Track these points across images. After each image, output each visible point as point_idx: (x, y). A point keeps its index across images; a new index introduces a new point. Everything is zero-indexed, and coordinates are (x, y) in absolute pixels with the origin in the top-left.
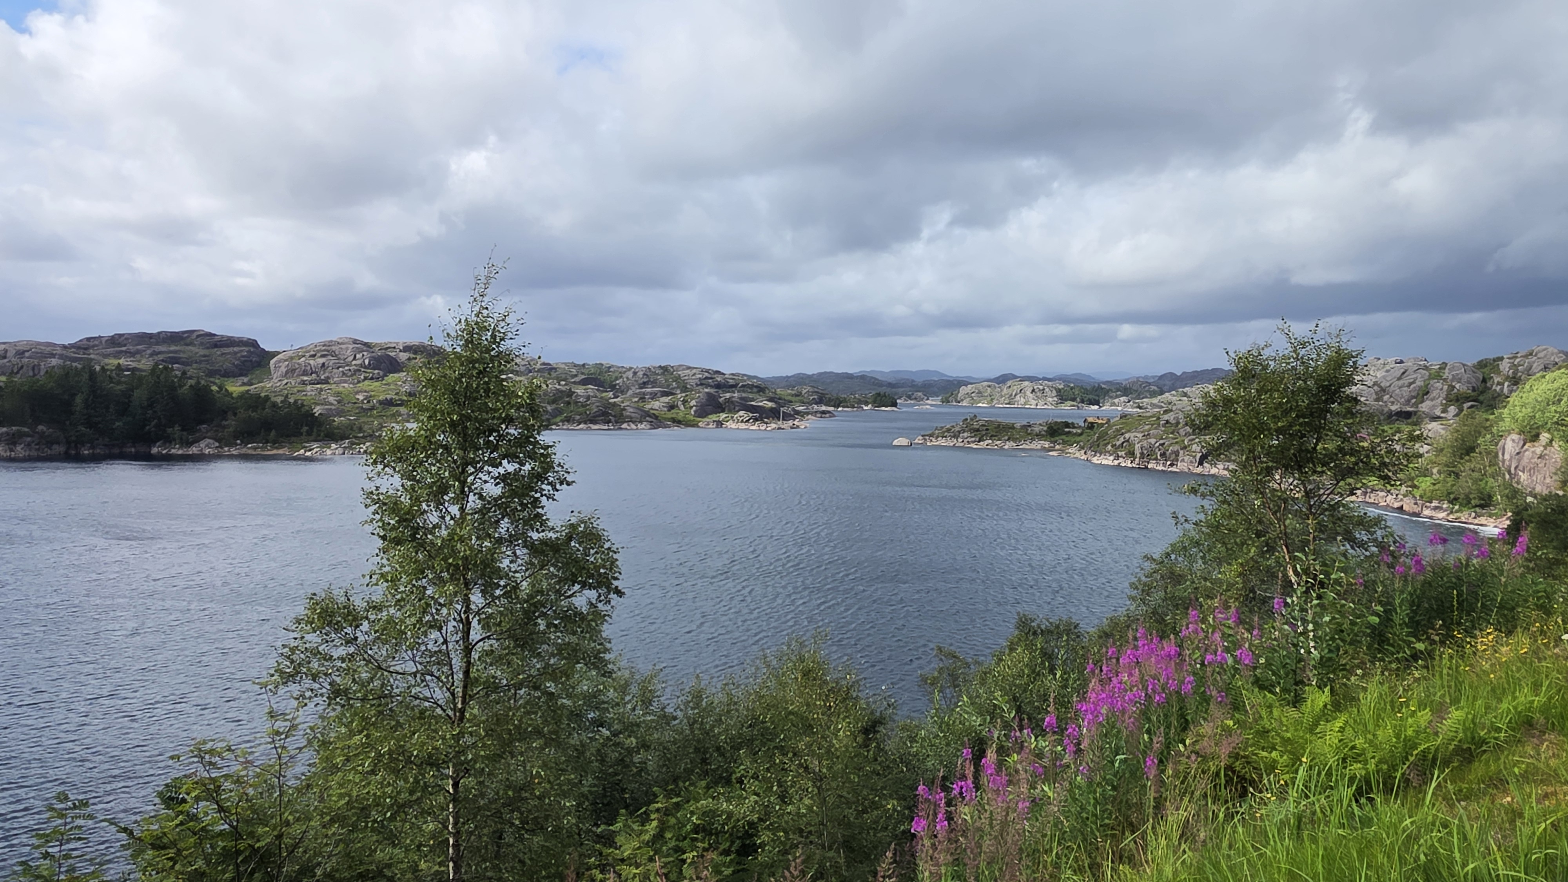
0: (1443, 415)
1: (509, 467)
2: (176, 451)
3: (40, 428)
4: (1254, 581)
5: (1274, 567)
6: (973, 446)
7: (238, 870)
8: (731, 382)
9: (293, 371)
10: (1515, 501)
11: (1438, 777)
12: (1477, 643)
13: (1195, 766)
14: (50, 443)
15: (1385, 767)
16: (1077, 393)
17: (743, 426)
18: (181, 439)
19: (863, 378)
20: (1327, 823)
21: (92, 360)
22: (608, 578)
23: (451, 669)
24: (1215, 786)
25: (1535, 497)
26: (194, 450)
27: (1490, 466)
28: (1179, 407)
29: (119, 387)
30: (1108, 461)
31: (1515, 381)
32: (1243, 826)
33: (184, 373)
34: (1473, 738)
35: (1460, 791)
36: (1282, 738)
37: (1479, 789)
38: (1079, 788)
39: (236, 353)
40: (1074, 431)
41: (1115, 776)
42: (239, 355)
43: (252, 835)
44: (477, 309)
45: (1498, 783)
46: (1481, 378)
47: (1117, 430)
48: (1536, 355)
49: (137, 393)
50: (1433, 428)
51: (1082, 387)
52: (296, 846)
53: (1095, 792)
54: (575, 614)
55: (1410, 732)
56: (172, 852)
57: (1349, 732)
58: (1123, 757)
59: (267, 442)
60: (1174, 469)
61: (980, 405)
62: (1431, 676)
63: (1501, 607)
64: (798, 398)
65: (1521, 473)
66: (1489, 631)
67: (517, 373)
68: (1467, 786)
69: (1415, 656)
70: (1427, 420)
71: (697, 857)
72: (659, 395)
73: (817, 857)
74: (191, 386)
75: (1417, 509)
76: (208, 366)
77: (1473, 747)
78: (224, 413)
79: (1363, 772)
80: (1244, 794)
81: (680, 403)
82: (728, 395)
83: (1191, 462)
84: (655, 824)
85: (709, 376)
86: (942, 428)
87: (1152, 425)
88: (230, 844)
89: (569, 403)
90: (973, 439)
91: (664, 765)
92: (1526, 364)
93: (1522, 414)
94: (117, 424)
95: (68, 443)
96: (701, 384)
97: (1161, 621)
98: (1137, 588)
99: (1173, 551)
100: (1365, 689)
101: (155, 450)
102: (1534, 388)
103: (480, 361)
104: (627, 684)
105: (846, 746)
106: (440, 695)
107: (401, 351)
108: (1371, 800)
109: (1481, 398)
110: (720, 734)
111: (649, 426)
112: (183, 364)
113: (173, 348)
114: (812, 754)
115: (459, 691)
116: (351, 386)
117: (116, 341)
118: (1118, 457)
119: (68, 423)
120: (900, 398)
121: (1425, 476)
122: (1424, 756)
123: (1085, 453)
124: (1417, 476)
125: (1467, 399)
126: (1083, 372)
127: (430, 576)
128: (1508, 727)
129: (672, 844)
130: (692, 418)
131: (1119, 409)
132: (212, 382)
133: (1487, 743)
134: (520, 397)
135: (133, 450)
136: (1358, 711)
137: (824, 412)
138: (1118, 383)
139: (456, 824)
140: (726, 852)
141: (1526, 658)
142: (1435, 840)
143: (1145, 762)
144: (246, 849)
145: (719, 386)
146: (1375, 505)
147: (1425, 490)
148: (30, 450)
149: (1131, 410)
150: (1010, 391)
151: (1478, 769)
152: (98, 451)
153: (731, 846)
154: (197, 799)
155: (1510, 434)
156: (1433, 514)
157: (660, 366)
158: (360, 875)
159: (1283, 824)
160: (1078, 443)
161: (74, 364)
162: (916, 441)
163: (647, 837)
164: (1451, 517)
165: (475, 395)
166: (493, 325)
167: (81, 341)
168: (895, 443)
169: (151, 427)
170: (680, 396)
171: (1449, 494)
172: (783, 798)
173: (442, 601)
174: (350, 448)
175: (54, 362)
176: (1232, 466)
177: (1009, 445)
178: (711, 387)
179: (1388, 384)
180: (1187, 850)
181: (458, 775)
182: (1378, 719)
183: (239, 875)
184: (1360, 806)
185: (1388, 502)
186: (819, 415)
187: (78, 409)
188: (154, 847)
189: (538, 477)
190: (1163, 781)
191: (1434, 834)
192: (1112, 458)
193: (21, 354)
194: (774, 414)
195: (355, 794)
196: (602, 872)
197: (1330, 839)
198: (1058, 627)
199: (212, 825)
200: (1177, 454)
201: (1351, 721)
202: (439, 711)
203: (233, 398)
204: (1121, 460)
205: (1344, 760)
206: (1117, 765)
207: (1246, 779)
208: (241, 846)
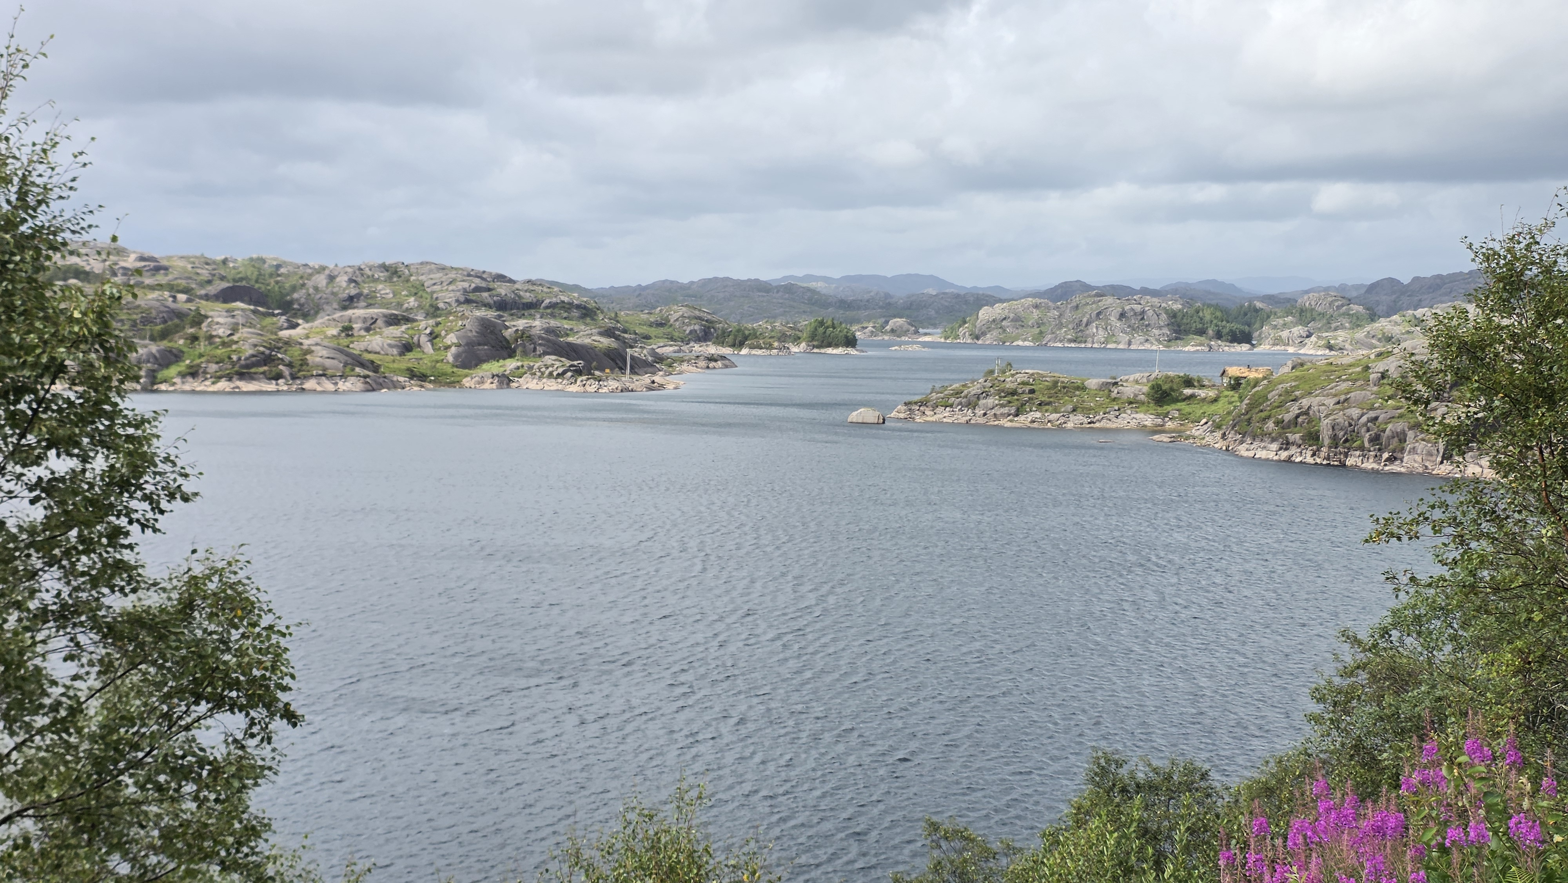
1: (60, 464)
6: (1005, 423)
8: (528, 297)
16: (1208, 317)
17: (552, 385)
19: (789, 290)
22: (268, 687)
28: (1405, 345)
30: (1269, 452)
40: (1202, 393)
47: (1288, 392)
51: (1217, 307)
54: (202, 762)
60: (1396, 467)
61: (1020, 343)
64: (661, 330)
72: (380, 322)
81: (424, 339)
82: (521, 324)
83: (1430, 454)
85: (483, 284)
86: (945, 388)
87: (1354, 381)
89: (194, 338)
90: (1005, 410)
96: (468, 301)
97: (1371, 763)
98: (1321, 700)
99: (1395, 626)
111: (360, 385)
118: (1286, 445)
120: (862, 330)
123: (1224, 436)
126: (1220, 278)
130: (448, 369)
131: (1291, 350)
137: (712, 359)
138: (1287, 299)
145: (502, 306)
149: (1312, 349)
150: (1077, 315)
157: (383, 266)
160: (1209, 416)
162: (894, 414)
166: (21, 171)
168: (853, 417)
170: (425, 324)
177: (1074, 421)
178: (488, 306)
186: (702, 364)
189: (123, 483)
192: (1275, 446)
194: (614, 361)
198: (1169, 778)
200: (1402, 438)
204: (1293, 450)
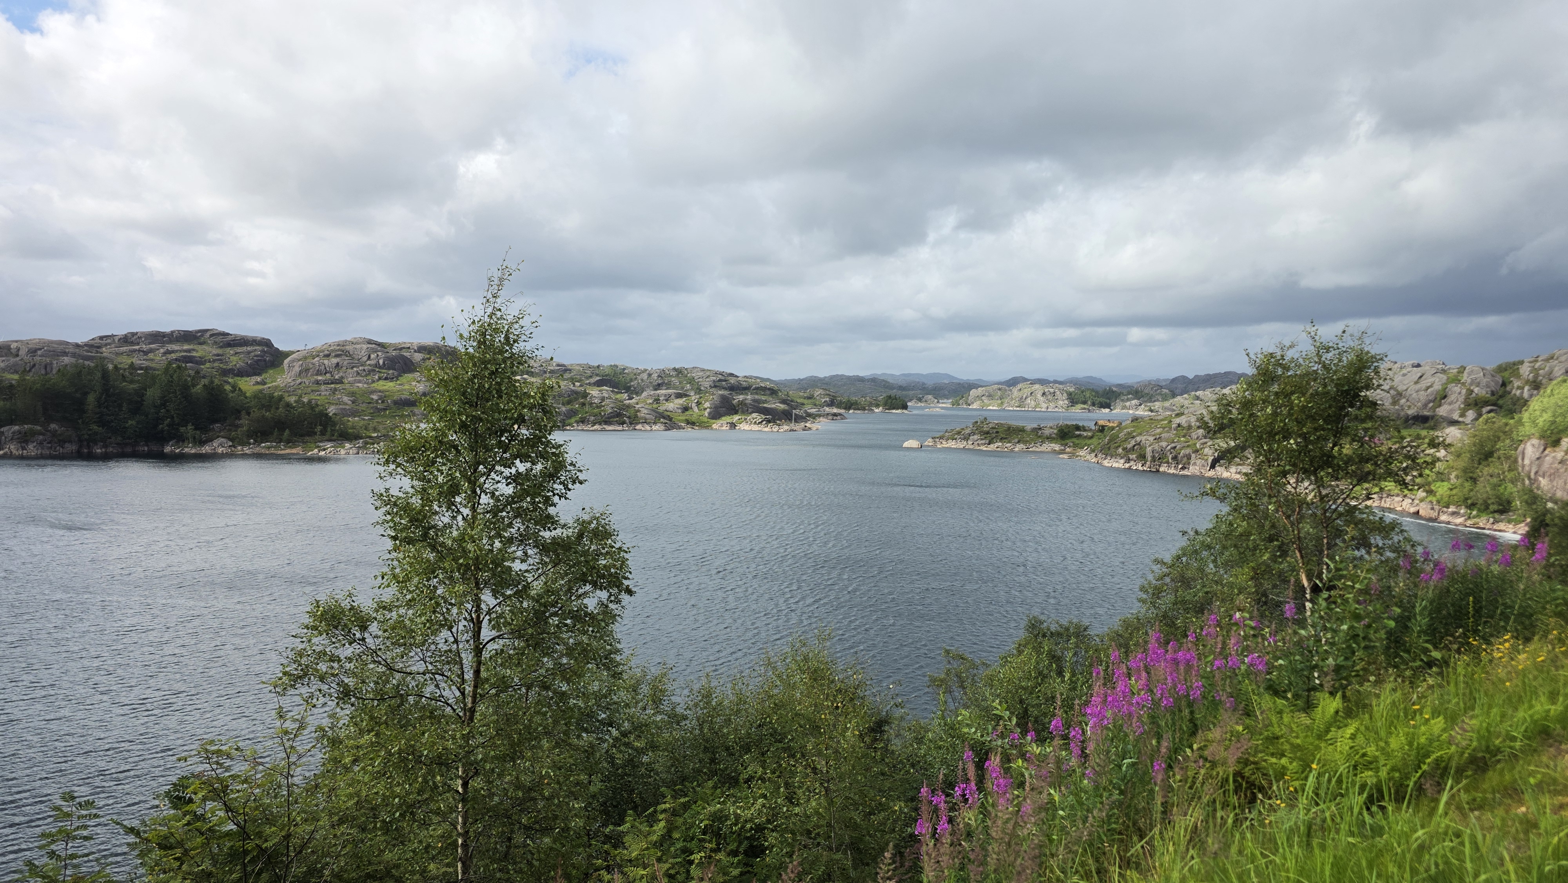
0: (1461, 419)
1: (521, 467)
2: (190, 450)
3: (53, 426)
4: (1267, 585)
5: (1287, 572)
6: (983, 448)
7: (245, 870)
8: (745, 384)
9: (307, 370)
10: (1534, 507)
11: (1452, 788)
12: (1492, 650)
13: (1203, 771)
14: (62, 442)
15: (1397, 775)
16: (1088, 395)
17: (756, 428)
18: (194, 438)
19: (874, 381)
20: (1338, 831)
21: (105, 358)
22: (618, 578)
23: (462, 668)
24: (1224, 792)
25: (1555, 502)
26: (206, 449)
27: (1509, 471)
28: (1191, 410)
29: (132, 386)
30: (1119, 464)
31: (1536, 386)
32: (1252, 832)
33: (198, 372)
34: (1488, 747)
35: (1474, 800)
36: (1292, 745)
37: (1494, 799)
38: (1086, 792)
39: (249, 353)
40: (1085, 434)
41: (1123, 780)
42: (253, 354)
43: (259, 835)
44: (489, 310)
45: (1513, 793)
46: (1501, 382)
47: (1129, 433)
48: (1557, 358)
49: (149, 393)
50: (1452, 434)
51: (1093, 390)
52: (304, 846)
53: (1101, 796)
54: (586, 614)
55: (1423, 740)
56: (178, 853)
57: (1360, 739)
58: (1130, 760)
59: (280, 442)
60: (1185, 472)
61: (991, 408)
62: (1445, 684)
63: (1521, 615)
64: (810, 401)
65: (1541, 479)
66: (1505, 638)
67: (531, 374)
68: (1480, 795)
69: (1430, 664)
70: (1444, 424)
71: (705, 857)
72: (673, 397)
73: (825, 859)
74: (204, 385)
75: (1434, 514)
76: (221, 365)
77: (1488, 756)
78: (237, 413)
79: (1375, 780)
80: (1253, 800)
81: (694, 405)
82: (741, 397)
83: (1203, 466)
84: (662, 824)
85: (723, 378)
86: (952, 430)
87: (1164, 428)
88: (237, 844)
89: (583, 404)
90: (983, 442)
91: (672, 766)
92: (1547, 369)
93: (1544, 419)
94: (130, 422)
95: (80, 441)
96: (715, 386)
98: (1146, 592)
99: (1184, 555)
100: (1378, 696)
101: (168, 449)
102: (1555, 392)
103: (494, 361)
104: (638, 682)
105: (853, 747)
106: (451, 693)
107: (415, 351)
108: (1383, 808)
109: (1500, 402)
110: (729, 733)
111: (663, 427)
112: (197, 363)
113: (186, 347)
114: (819, 754)
115: (469, 689)
116: (365, 386)
117: (128, 339)
118: (1129, 460)
119: (80, 421)
120: (911, 400)
121: (1443, 481)
122: (1438, 764)
123: (1096, 456)
124: (1434, 481)
125: (1486, 403)
126: (1094, 375)
127: (441, 576)
128: (1523, 736)
129: (679, 845)
130: (705, 420)
131: (1131, 412)
132: (225, 382)
133: (1501, 752)
134: (533, 397)
135: (146, 449)
136: (1371, 718)
137: (835, 415)
138: (1129, 387)
139: (464, 823)
140: (735, 853)
141: (1543, 667)
142: (1447, 849)
143: (1152, 766)
144: (253, 849)
145: (732, 388)
146: (1390, 510)
147: (1442, 495)
148: (43, 449)
149: (1142, 412)
150: (1020, 394)
151: (1492, 778)
152: (111, 449)
153: (738, 847)
154: (205, 799)
155: (1529, 438)
156: (1451, 519)
157: (674, 369)
158: (369, 876)
159: (1292, 831)
160: (1089, 446)
161: (87, 363)
162: (926, 443)
163: (654, 838)
164: (1469, 522)
165: (487, 396)
166: (506, 327)
167: (93, 339)
168: (906, 444)
169: (164, 426)
170: (694, 398)
171: (1467, 499)
172: (790, 799)
173: (453, 601)
174: (364, 447)
175: (67, 360)
176: (1246, 469)
177: (1019, 447)
178: (725, 389)
179: (1405, 388)
180: (1195, 856)
181: (467, 775)
182: (1391, 725)
183: (246, 875)
184: (1372, 814)
185: (1404, 507)
186: (830, 417)
187: (91, 407)
188: (162, 847)
189: (551, 475)
190: (1170, 786)
191: (1446, 844)
192: (1122, 461)
193: (33, 352)
194: (786, 416)
195: (364, 794)
196: (609, 873)
197: (1340, 848)
198: (1067, 629)
199: (219, 825)
200: (1189, 457)
201: (1362, 728)
202: (448, 710)
203: (246, 397)
204: (1132, 463)
205: (1355, 767)
206: (1124, 768)
207: (1254, 785)
208: (249, 846)
